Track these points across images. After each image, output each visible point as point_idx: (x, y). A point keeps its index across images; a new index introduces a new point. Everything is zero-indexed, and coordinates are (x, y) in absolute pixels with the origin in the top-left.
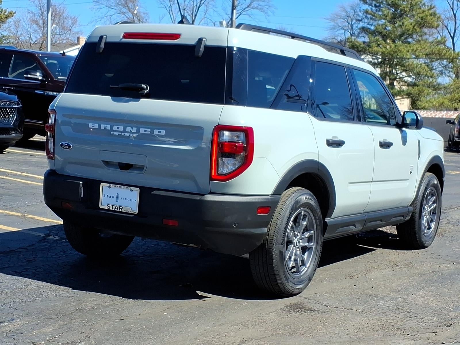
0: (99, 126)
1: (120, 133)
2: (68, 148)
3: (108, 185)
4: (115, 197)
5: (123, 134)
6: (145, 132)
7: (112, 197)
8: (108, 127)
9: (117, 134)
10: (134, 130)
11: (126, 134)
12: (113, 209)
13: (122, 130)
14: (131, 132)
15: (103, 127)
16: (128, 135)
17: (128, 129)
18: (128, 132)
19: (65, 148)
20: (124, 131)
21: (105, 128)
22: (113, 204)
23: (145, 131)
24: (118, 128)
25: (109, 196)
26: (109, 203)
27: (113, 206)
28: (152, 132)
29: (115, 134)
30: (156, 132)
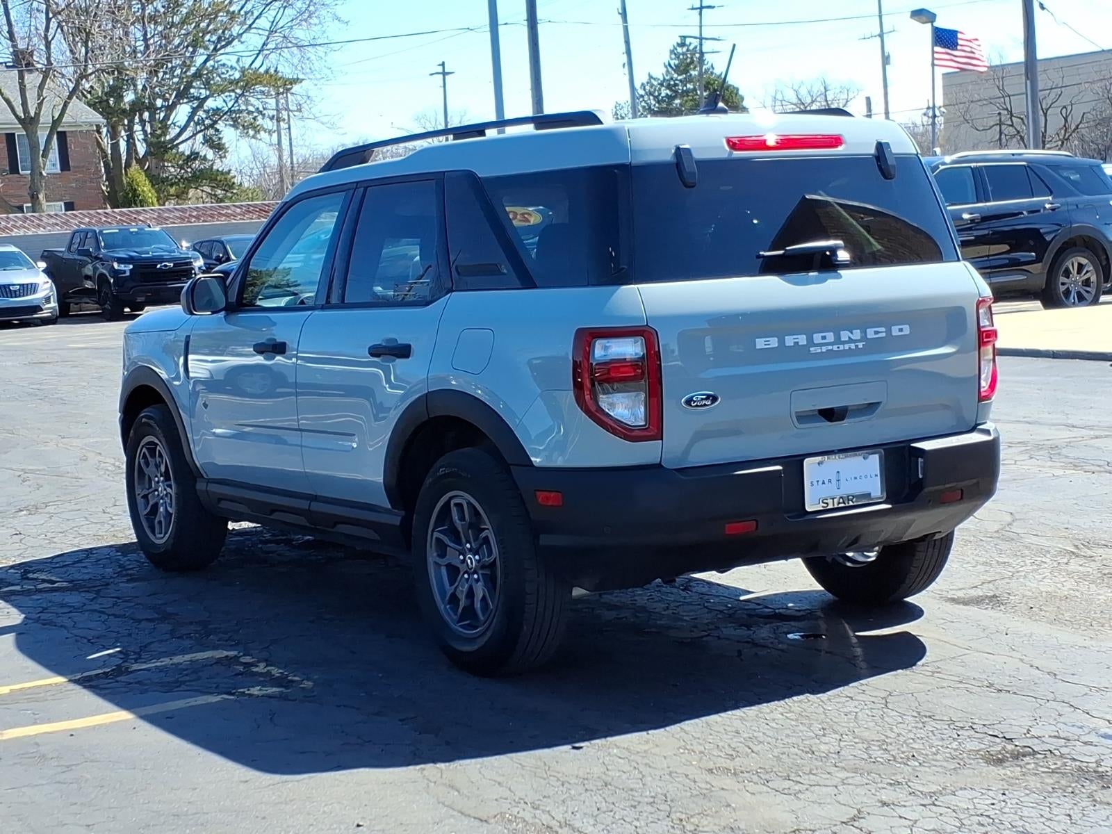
0: (782, 342)
1: (830, 347)
2: (712, 403)
3: (819, 458)
4: (834, 481)
5: (835, 348)
6: (877, 336)
7: (826, 482)
8: (802, 340)
9: (824, 349)
10: (857, 334)
11: (841, 347)
12: (836, 506)
13: (832, 340)
14: (851, 341)
15: (789, 341)
16: (847, 347)
17: (845, 335)
18: (844, 342)
19: (701, 406)
20: (838, 341)
21: (795, 343)
22: (832, 495)
23: (876, 333)
24: (824, 338)
25: (820, 483)
26: (824, 496)
27: (833, 499)
28: (889, 331)
29: (820, 351)
30: (895, 331)
